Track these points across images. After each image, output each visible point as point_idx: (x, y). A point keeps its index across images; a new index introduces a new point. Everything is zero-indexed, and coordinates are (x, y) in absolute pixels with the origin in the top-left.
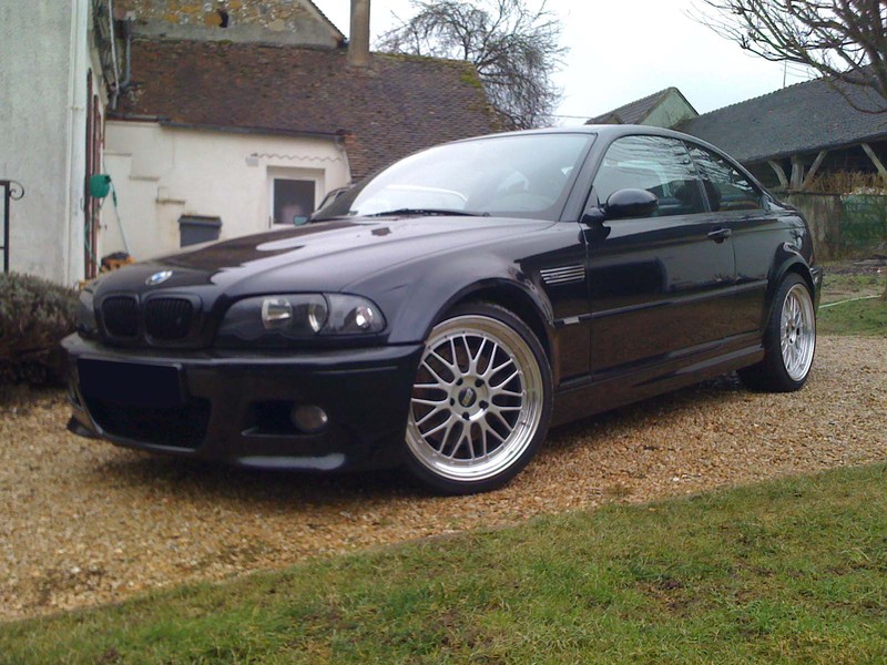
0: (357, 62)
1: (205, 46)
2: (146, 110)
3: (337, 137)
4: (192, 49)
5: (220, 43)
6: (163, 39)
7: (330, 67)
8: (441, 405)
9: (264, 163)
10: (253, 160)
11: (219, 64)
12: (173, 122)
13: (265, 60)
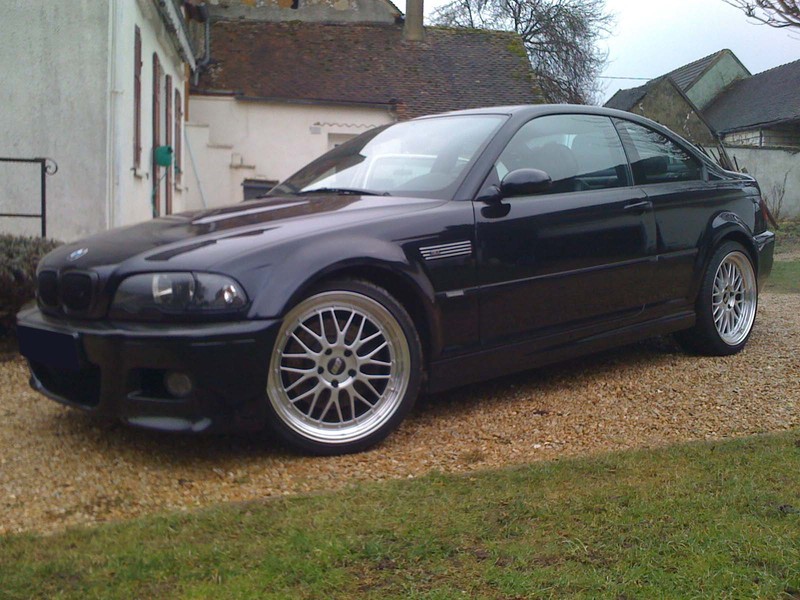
0: (412, 37)
1: (278, 26)
2: (224, 86)
3: (389, 106)
4: (267, 28)
5: (292, 23)
6: (242, 20)
7: (388, 42)
8: (309, 373)
9: (325, 131)
10: (316, 129)
11: (289, 42)
12: (246, 95)
13: (330, 38)
